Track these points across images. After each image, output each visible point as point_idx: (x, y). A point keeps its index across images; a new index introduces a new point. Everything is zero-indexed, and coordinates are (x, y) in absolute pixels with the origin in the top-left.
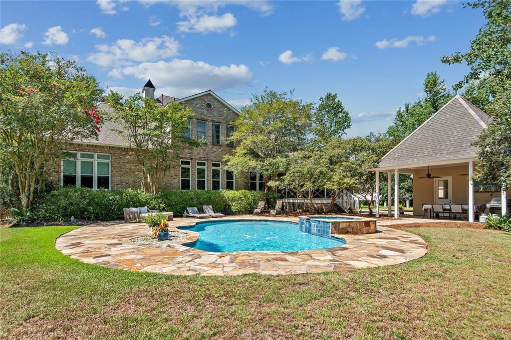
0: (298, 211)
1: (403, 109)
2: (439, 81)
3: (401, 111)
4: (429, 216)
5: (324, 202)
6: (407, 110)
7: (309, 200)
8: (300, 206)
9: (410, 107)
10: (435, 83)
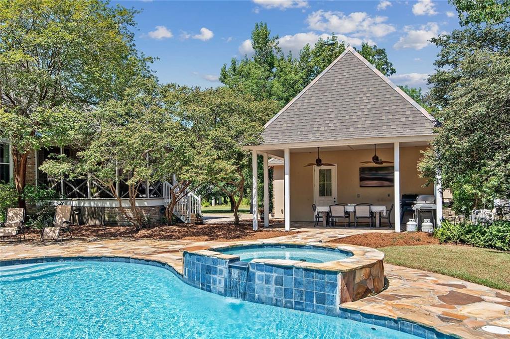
0: (91, 223)
1: (229, 67)
2: (270, 37)
3: (227, 69)
4: (325, 222)
5: (146, 204)
6: (234, 70)
7: (116, 202)
8: (95, 213)
9: (237, 66)
10: (266, 40)
